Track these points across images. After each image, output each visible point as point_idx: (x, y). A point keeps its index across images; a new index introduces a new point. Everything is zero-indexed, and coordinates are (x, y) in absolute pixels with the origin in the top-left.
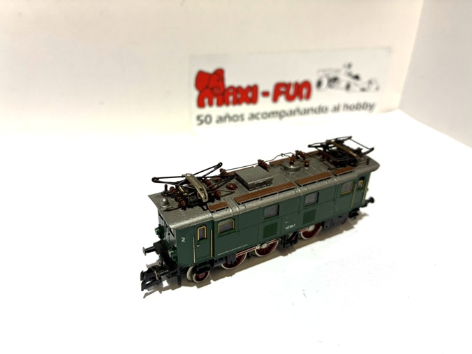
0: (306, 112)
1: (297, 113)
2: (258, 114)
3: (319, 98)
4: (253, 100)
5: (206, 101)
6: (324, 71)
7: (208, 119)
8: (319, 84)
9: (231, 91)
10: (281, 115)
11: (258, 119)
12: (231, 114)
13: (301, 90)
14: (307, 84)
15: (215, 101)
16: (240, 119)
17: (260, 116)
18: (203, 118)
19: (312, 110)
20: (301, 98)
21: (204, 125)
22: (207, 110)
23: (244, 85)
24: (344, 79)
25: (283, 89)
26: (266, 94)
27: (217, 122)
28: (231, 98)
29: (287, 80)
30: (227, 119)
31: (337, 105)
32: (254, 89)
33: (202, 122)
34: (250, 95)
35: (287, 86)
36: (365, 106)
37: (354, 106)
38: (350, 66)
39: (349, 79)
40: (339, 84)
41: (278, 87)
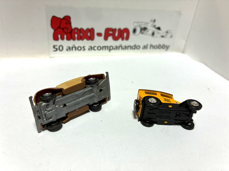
0: (126, 48)
1: (120, 48)
2: (94, 47)
4: (91, 38)
5: (59, 36)
6: (138, 23)
7: (61, 48)
8: (135, 31)
9: (76, 31)
10: (110, 48)
11: (94, 50)
12: (77, 46)
13: (123, 34)
14: (126, 30)
15: (65, 36)
16: (83, 49)
17: (95, 48)
18: (57, 47)
19: (130, 46)
20: (123, 39)
21: (58, 51)
22: (60, 42)
23: (85, 28)
24: (151, 29)
25: (111, 32)
26: (99, 35)
28: (76, 36)
29: (113, 27)
30: (74, 49)
31: (146, 45)
32: (92, 31)
33: (57, 49)
34: (89, 34)
35: (114, 30)
36: (164, 47)
37: (157, 46)
38: (154, 21)
39: (154, 29)
40: (147, 31)
41: (107, 30)
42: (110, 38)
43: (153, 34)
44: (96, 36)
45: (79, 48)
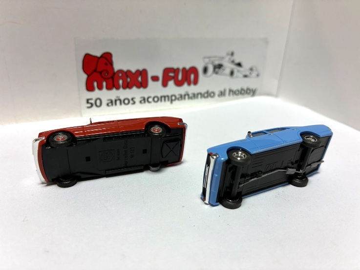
1: (187, 97)
2: (148, 98)
3: (205, 83)
4: (143, 85)
5: (95, 84)
7: (98, 102)
8: (205, 70)
9: (120, 75)
10: (171, 99)
12: (122, 98)
13: (189, 76)
14: (194, 70)
15: (104, 84)
16: (131, 102)
17: (150, 100)
19: (201, 94)
20: (189, 84)
22: (96, 94)
23: (133, 70)
24: (228, 66)
25: (172, 74)
26: (155, 79)
27: (108, 105)
28: (121, 82)
30: (118, 102)
32: (143, 73)
33: (92, 105)
34: (140, 79)
35: (176, 71)
38: (232, 54)
39: (233, 66)
41: (167, 71)
42: (171, 83)
43: (232, 73)
44: (150, 82)
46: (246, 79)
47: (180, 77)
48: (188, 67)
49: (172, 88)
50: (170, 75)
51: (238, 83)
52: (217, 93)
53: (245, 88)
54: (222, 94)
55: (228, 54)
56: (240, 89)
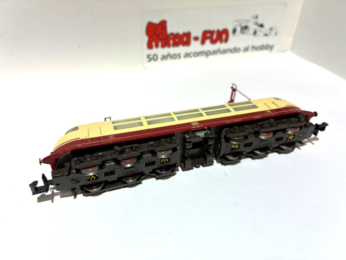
0: (225, 51)
1: (218, 52)
2: (191, 53)
3: (234, 41)
4: (187, 43)
5: (154, 44)
6: (238, 21)
7: (155, 57)
8: (234, 31)
9: (171, 37)
10: (207, 54)
11: (191, 57)
12: (172, 53)
13: (221, 36)
14: (225, 31)
15: (160, 44)
16: (178, 57)
17: (192, 55)
18: (151, 57)
19: (229, 50)
20: (221, 41)
21: (152, 61)
22: (155, 51)
23: (181, 32)
24: (253, 27)
25: (208, 35)
26: (196, 39)
27: (162, 59)
28: (171, 42)
29: (211, 28)
30: (169, 57)
31: (246, 45)
32: (188, 35)
33: (150, 60)
34: (185, 39)
35: (212, 33)
36: (267, 47)
37: (259, 47)
38: (257, 17)
39: (256, 27)
40: (249, 31)
41: (205, 33)
42: (208, 42)
43: (255, 33)
44: (192, 42)
45: (175, 56)
46: (266, 37)
47: (215, 37)
48: (221, 28)
49: (208, 46)
50: (208, 36)
51: (259, 41)
52: (242, 48)
53: (265, 44)
54: (246, 49)
55: (253, 18)
56: (260, 45)
